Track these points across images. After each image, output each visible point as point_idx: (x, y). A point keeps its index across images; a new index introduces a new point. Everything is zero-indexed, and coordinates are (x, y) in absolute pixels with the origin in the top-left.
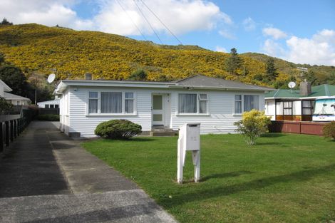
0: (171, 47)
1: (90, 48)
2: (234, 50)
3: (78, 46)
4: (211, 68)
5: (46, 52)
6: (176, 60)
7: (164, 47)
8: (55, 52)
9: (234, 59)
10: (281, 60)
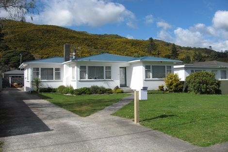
0: (100, 36)
1: (55, 37)
3: (47, 36)
4: (135, 50)
5: (27, 40)
6: (112, 45)
7: (95, 36)
8: (33, 40)
9: (152, 45)
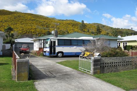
0: (63, 20)
1: (23, 20)
2: (83, 21)
3: (18, 19)
4: (73, 29)
5: (3, 21)
7: (60, 20)
9: (83, 25)
10: (107, 26)
